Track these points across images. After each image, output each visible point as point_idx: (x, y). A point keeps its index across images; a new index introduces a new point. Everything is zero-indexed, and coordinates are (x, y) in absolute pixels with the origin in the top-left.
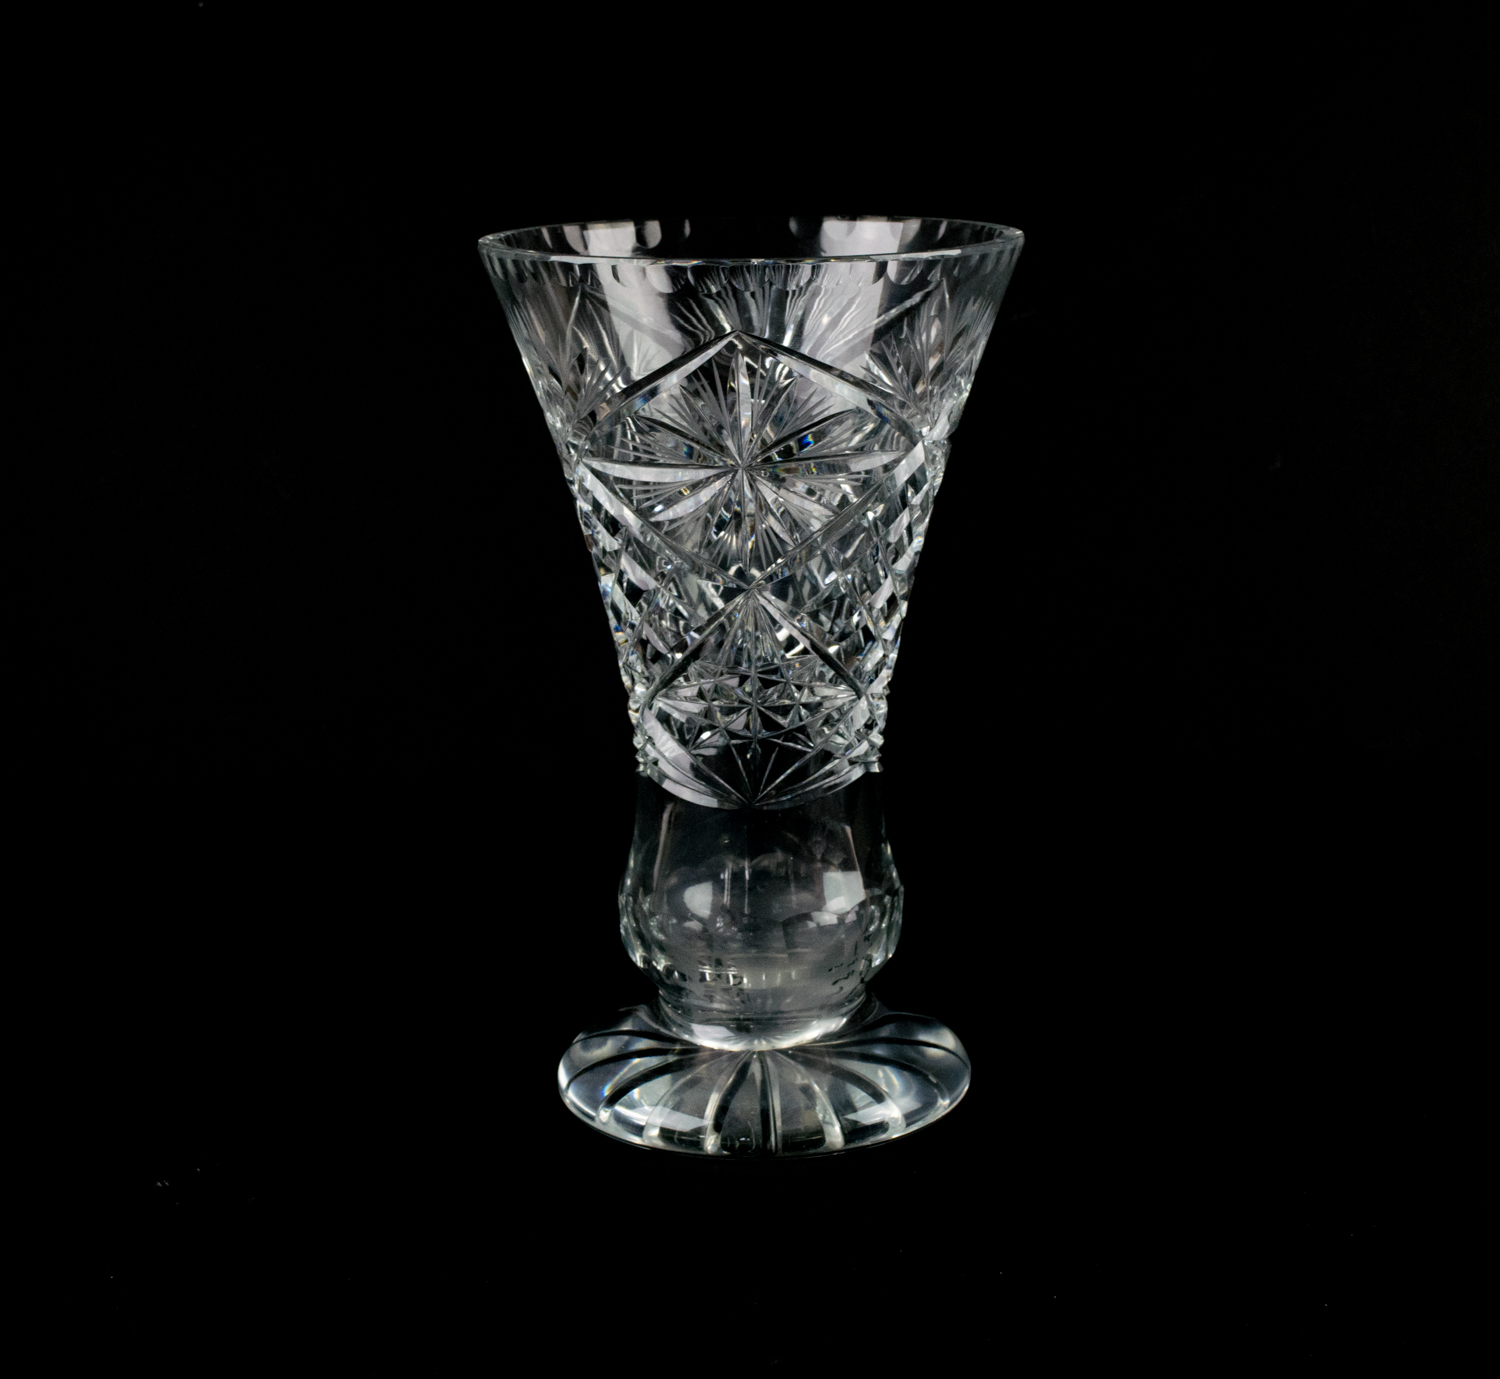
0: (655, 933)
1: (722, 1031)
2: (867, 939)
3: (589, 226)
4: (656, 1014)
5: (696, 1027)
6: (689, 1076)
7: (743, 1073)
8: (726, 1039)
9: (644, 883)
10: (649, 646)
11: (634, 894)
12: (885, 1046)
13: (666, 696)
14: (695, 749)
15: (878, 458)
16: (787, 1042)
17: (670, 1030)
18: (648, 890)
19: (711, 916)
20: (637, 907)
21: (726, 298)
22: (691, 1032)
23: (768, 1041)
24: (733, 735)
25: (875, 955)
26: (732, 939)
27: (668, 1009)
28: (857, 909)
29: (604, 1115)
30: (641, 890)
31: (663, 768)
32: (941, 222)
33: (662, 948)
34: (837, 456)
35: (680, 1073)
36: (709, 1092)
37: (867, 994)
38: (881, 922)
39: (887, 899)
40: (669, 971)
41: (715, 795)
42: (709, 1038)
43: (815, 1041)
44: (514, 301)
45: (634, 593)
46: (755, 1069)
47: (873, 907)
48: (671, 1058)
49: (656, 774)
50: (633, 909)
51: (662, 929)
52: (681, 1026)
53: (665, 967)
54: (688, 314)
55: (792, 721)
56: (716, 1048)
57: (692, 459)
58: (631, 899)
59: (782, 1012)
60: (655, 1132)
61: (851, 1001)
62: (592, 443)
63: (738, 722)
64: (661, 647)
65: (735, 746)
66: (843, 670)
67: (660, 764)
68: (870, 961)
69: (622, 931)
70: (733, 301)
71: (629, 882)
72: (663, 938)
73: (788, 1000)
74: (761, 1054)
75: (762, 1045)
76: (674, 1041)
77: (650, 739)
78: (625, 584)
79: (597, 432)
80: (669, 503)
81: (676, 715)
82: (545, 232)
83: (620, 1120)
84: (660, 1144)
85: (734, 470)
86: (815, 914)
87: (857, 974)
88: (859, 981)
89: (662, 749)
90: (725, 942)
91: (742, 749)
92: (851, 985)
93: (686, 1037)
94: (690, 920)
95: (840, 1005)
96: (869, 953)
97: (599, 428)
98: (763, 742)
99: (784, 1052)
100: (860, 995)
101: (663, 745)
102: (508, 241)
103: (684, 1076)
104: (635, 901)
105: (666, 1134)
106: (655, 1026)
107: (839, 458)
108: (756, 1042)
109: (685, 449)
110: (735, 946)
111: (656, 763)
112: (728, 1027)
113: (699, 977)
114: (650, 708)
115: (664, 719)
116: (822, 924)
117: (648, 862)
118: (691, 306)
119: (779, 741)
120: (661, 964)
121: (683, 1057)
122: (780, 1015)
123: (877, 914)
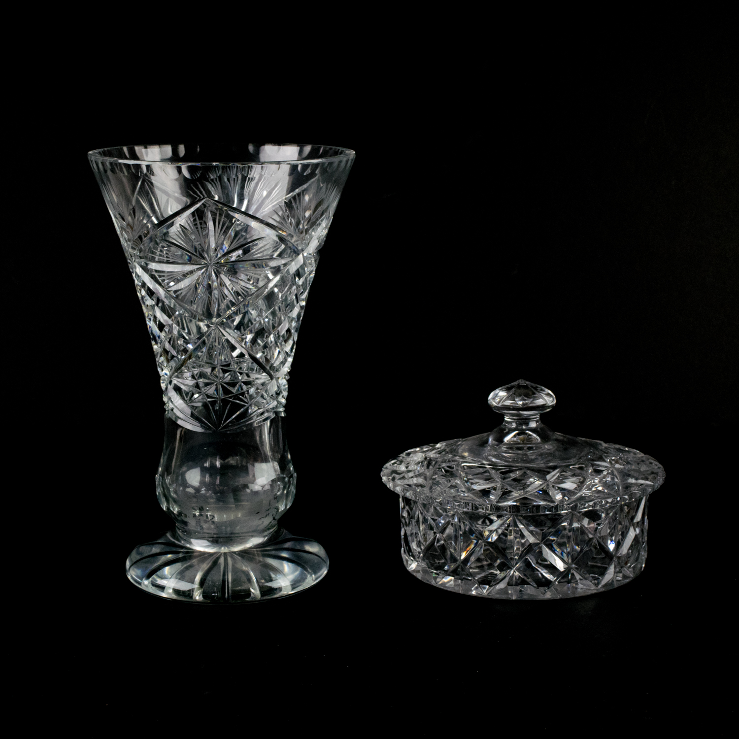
0: (172, 494)
1: (205, 543)
2: (276, 498)
3: (148, 147)
4: (174, 535)
5: (193, 541)
6: (189, 564)
7: (215, 563)
8: (207, 547)
9: (167, 470)
10: (169, 353)
11: (162, 476)
12: (287, 551)
13: (177, 377)
14: (190, 403)
15: (280, 261)
16: (237, 548)
17: (180, 542)
18: (169, 474)
19: (199, 486)
20: (163, 482)
21: (215, 182)
22: (190, 543)
23: (228, 548)
24: (208, 397)
25: (280, 507)
26: (211, 497)
27: (179, 532)
28: (271, 483)
29: (146, 582)
30: (166, 473)
31: (176, 413)
32: (321, 147)
33: (175, 501)
34: (258, 260)
35: (185, 562)
36: (197, 571)
37: (278, 526)
38: (284, 490)
39: (286, 479)
40: (180, 514)
41: (201, 426)
42: (199, 546)
43: (251, 548)
44: (103, 182)
45: (161, 327)
46: (222, 560)
47: (279, 483)
48: (181, 555)
49: (174, 417)
50: (162, 483)
51: (175, 492)
52: (185, 540)
53: (178, 512)
54: (196, 190)
55: (238, 390)
56: (202, 551)
57: (190, 261)
58: (161, 478)
59: (234, 534)
60: (171, 591)
61: (269, 529)
62: (140, 253)
63: (211, 390)
64: (174, 353)
65: (209, 401)
66: (265, 366)
67: (174, 410)
68: (278, 510)
69: (157, 494)
70: (219, 183)
71: (160, 469)
72: (176, 497)
73: (238, 528)
74: (225, 554)
75: (224, 550)
76: (182, 547)
77: (170, 399)
78: (158, 323)
79: (142, 247)
80: (177, 281)
81: (182, 387)
82: (125, 149)
83: (155, 585)
84: (174, 597)
85: (207, 266)
86: (251, 486)
87: (271, 515)
88: (272, 519)
89: (176, 404)
90: (208, 499)
91: (213, 403)
92: (267, 521)
93: (188, 546)
94: (188, 487)
95: (264, 531)
96: (277, 505)
97: (143, 245)
98: (223, 400)
99: (235, 553)
100: (274, 526)
101: (176, 402)
102: (105, 154)
103: (186, 563)
104: (163, 479)
105: (176, 591)
106: (173, 540)
107: (259, 261)
108: (223, 548)
109: (187, 257)
110: (212, 500)
111: (172, 410)
112: (208, 541)
113: (192, 515)
114: (170, 384)
115: (177, 389)
116: (254, 490)
117: (170, 460)
118: (198, 185)
119: (231, 400)
120: (176, 510)
121: (186, 555)
122: (233, 535)
123: (282, 486)
